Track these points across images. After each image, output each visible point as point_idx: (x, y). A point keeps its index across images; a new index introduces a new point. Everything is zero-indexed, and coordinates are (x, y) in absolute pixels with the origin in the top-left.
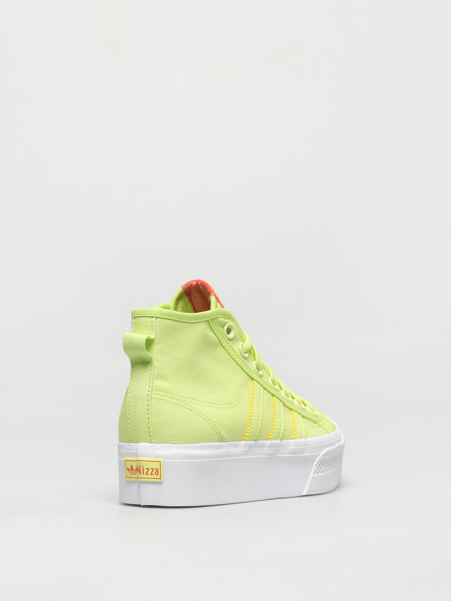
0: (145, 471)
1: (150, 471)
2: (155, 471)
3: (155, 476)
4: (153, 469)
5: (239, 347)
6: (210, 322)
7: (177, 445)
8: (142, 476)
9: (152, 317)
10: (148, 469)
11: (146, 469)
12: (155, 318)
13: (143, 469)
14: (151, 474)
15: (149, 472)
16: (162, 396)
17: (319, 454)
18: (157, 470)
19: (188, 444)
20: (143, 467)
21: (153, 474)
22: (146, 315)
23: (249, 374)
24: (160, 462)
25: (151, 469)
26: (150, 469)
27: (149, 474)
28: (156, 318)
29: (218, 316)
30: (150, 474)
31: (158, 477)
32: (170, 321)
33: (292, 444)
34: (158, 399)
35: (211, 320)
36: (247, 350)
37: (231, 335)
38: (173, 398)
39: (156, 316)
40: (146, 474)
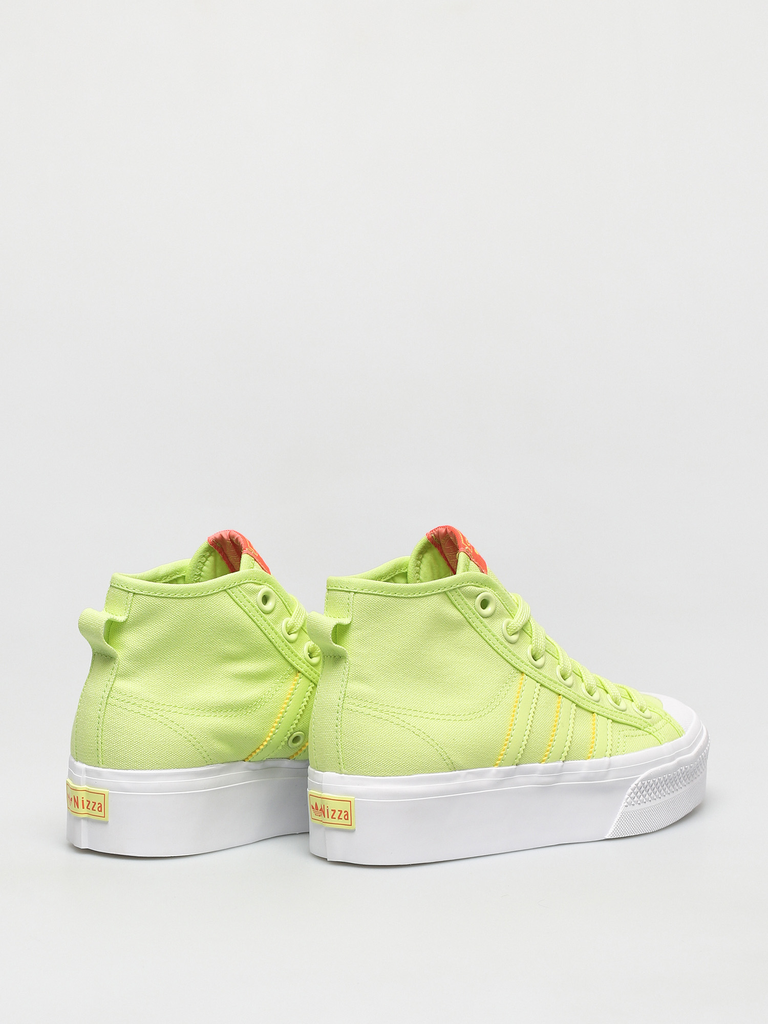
0: (331, 813)
1: (337, 813)
2: (343, 814)
3: (343, 821)
4: (341, 811)
5: (499, 626)
6: (448, 593)
7: (376, 778)
8: (326, 820)
9: (350, 592)
10: (334, 811)
11: (332, 810)
12: (353, 593)
13: (328, 810)
14: (339, 818)
15: (336, 815)
16: (358, 706)
17: (637, 778)
18: (346, 813)
19: (394, 776)
20: (328, 807)
21: (341, 819)
22: (340, 589)
23: (516, 666)
24: (350, 802)
25: (339, 811)
26: (337, 811)
27: (335, 818)
28: (355, 593)
29: (463, 585)
30: (337, 818)
31: (348, 822)
32: (377, 597)
33: (584, 766)
34: (352, 710)
35: (450, 591)
36: (515, 629)
37: (489, 610)
38: (376, 710)
39: (354, 591)
40: (332, 818)
